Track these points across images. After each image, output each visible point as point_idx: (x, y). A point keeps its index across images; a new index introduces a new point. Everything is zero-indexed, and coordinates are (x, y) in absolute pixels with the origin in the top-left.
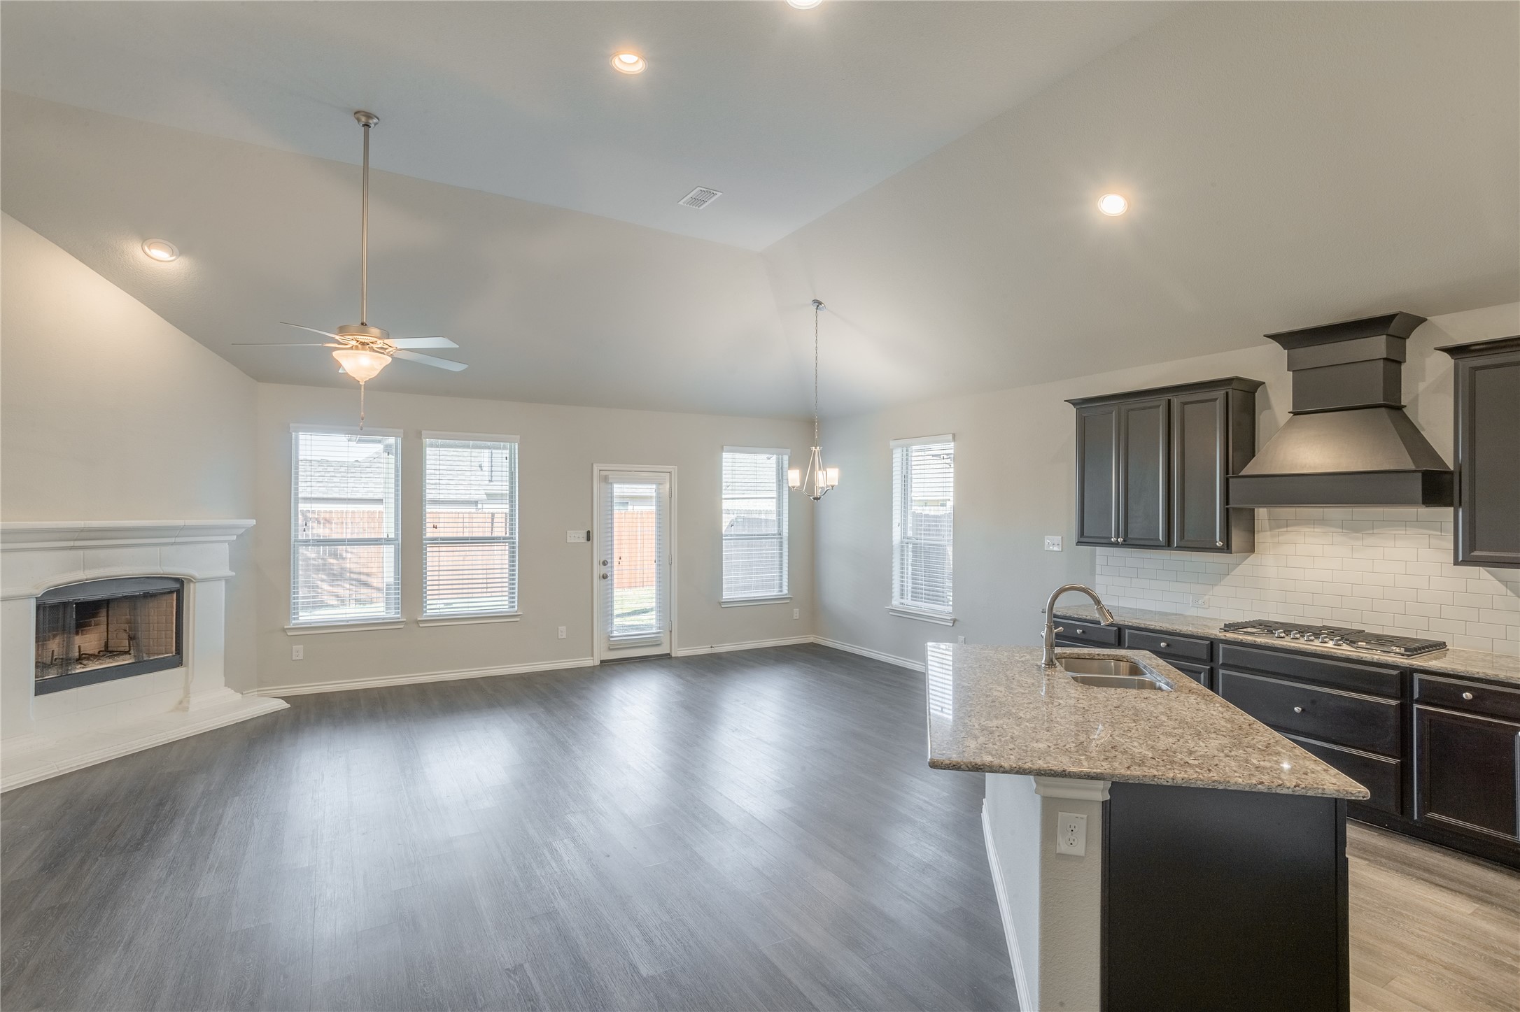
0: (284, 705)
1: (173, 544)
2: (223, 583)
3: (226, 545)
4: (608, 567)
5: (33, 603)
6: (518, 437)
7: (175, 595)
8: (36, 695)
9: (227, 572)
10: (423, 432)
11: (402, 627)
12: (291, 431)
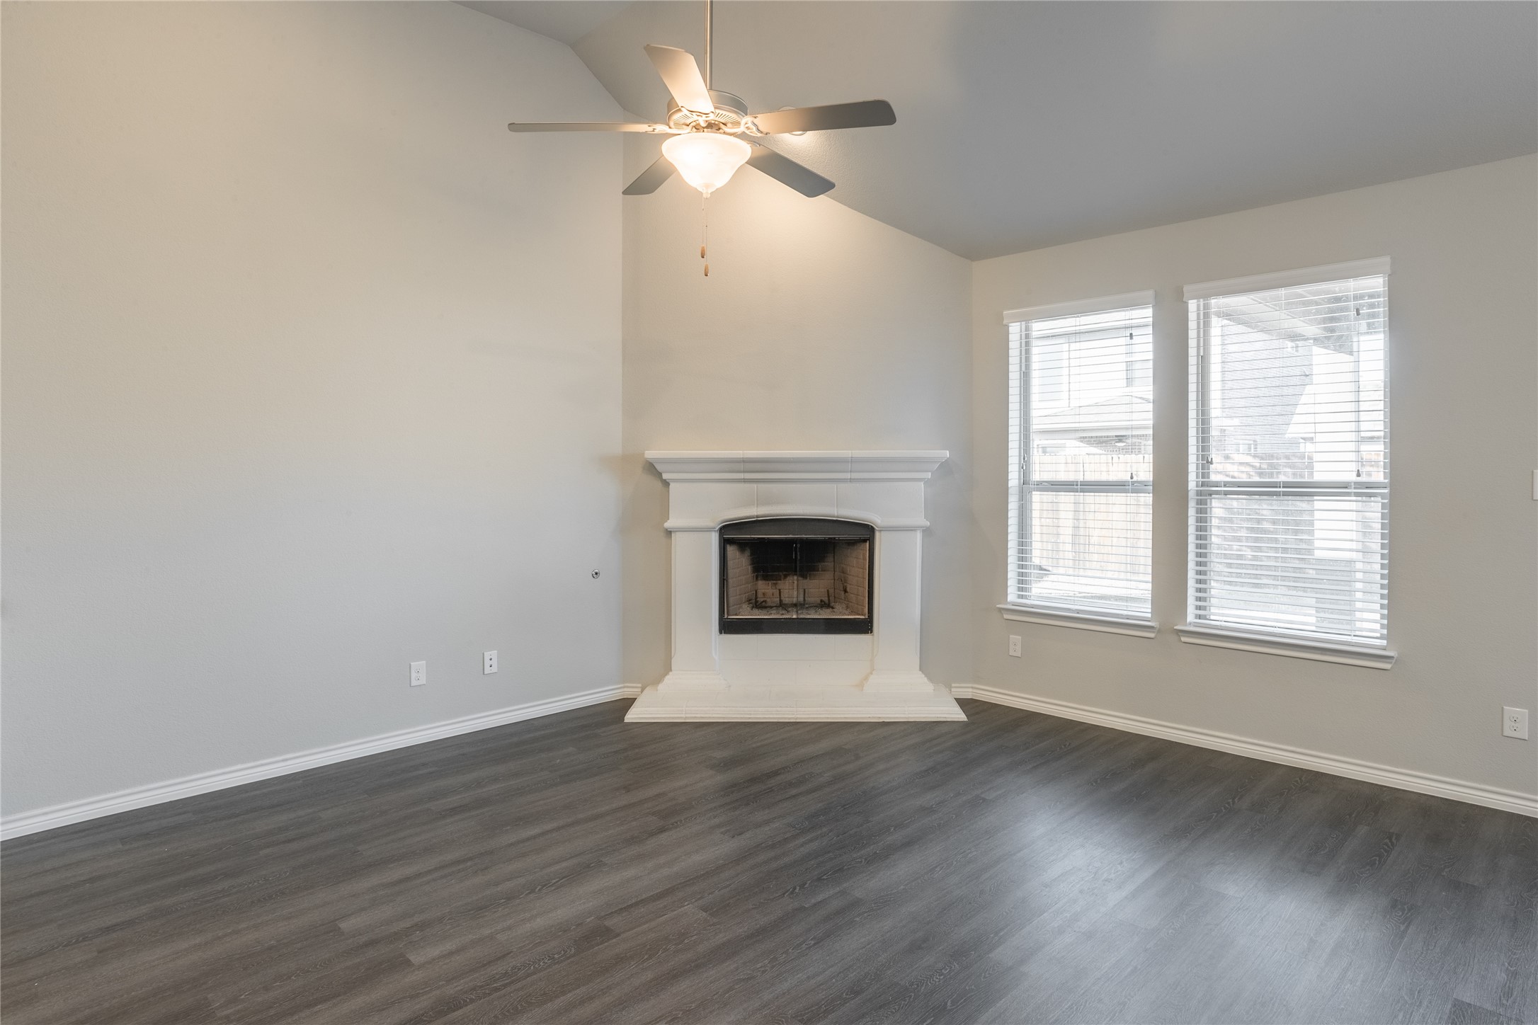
0: (959, 715)
1: (851, 480)
2: (919, 535)
3: (922, 484)
5: (714, 539)
6: (1387, 260)
7: (868, 543)
8: (721, 633)
9: (923, 522)
10: (1186, 288)
11: (1152, 635)
12: (1005, 322)
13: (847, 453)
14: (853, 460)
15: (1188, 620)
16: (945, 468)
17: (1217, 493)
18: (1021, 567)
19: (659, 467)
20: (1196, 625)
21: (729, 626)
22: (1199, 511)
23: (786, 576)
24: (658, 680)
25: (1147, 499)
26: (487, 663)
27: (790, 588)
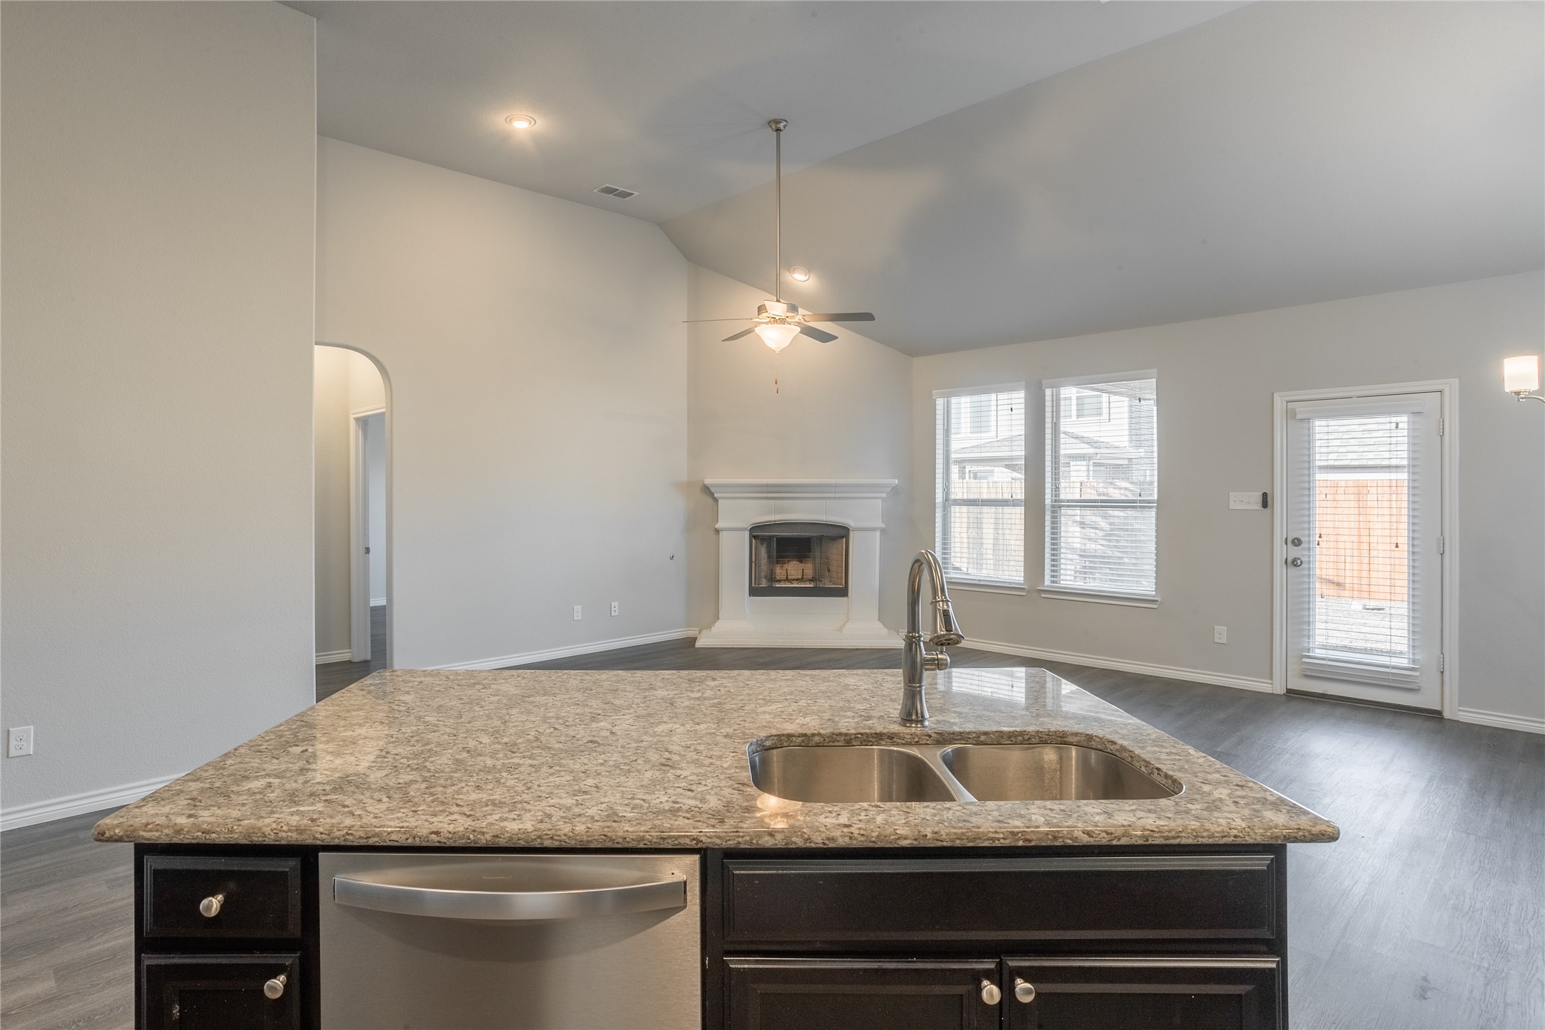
1: (834, 498)
2: (878, 533)
3: (880, 500)
4: (1304, 549)
5: (747, 534)
6: (1155, 371)
7: (844, 539)
8: (750, 596)
9: (880, 524)
10: (1044, 382)
11: (1024, 594)
12: (934, 397)
13: (833, 481)
14: (836, 485)
15: (1046, 584)
16: (895, 490)
17: (1064, 506)
18: (944, 554)
19: (712, 490)
20: (1051, 587)
21: (754, 592)
22: (1053, 517)
23: (789, 561)
24: (709, 627)
25: (1020, 510)
26: (613, 609)
27: (793, 568)
